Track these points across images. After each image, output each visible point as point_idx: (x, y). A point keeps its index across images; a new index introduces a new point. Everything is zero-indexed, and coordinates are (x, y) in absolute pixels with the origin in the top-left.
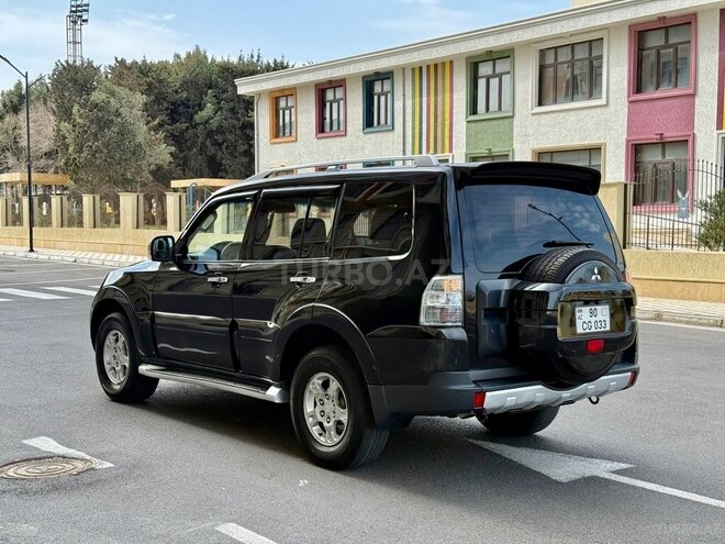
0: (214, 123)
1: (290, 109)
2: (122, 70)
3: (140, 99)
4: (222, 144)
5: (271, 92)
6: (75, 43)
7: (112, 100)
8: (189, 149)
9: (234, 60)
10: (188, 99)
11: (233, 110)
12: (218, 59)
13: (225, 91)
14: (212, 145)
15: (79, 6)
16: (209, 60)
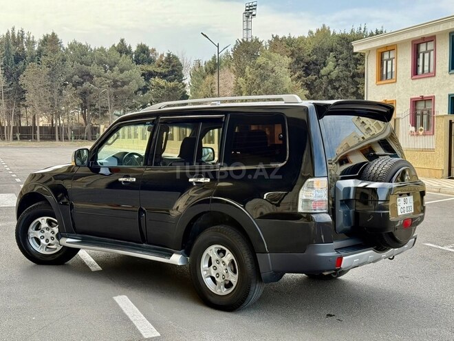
0: (334, 75)
1: (392, 60)
2: (276, 43)
3: (287, 60)
4: (339, 88)
5: (378, 49)
6: (247, 29)
7: (269, 62)
8: (317, 92)
9: (348, 32)
10: (317, 60)
11: (346, 65)
12: (338, 32)
13: (341, 53)
14: (332, 89)
15: (250, 6)
16: (332, 33)
